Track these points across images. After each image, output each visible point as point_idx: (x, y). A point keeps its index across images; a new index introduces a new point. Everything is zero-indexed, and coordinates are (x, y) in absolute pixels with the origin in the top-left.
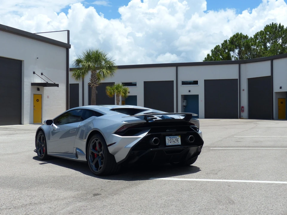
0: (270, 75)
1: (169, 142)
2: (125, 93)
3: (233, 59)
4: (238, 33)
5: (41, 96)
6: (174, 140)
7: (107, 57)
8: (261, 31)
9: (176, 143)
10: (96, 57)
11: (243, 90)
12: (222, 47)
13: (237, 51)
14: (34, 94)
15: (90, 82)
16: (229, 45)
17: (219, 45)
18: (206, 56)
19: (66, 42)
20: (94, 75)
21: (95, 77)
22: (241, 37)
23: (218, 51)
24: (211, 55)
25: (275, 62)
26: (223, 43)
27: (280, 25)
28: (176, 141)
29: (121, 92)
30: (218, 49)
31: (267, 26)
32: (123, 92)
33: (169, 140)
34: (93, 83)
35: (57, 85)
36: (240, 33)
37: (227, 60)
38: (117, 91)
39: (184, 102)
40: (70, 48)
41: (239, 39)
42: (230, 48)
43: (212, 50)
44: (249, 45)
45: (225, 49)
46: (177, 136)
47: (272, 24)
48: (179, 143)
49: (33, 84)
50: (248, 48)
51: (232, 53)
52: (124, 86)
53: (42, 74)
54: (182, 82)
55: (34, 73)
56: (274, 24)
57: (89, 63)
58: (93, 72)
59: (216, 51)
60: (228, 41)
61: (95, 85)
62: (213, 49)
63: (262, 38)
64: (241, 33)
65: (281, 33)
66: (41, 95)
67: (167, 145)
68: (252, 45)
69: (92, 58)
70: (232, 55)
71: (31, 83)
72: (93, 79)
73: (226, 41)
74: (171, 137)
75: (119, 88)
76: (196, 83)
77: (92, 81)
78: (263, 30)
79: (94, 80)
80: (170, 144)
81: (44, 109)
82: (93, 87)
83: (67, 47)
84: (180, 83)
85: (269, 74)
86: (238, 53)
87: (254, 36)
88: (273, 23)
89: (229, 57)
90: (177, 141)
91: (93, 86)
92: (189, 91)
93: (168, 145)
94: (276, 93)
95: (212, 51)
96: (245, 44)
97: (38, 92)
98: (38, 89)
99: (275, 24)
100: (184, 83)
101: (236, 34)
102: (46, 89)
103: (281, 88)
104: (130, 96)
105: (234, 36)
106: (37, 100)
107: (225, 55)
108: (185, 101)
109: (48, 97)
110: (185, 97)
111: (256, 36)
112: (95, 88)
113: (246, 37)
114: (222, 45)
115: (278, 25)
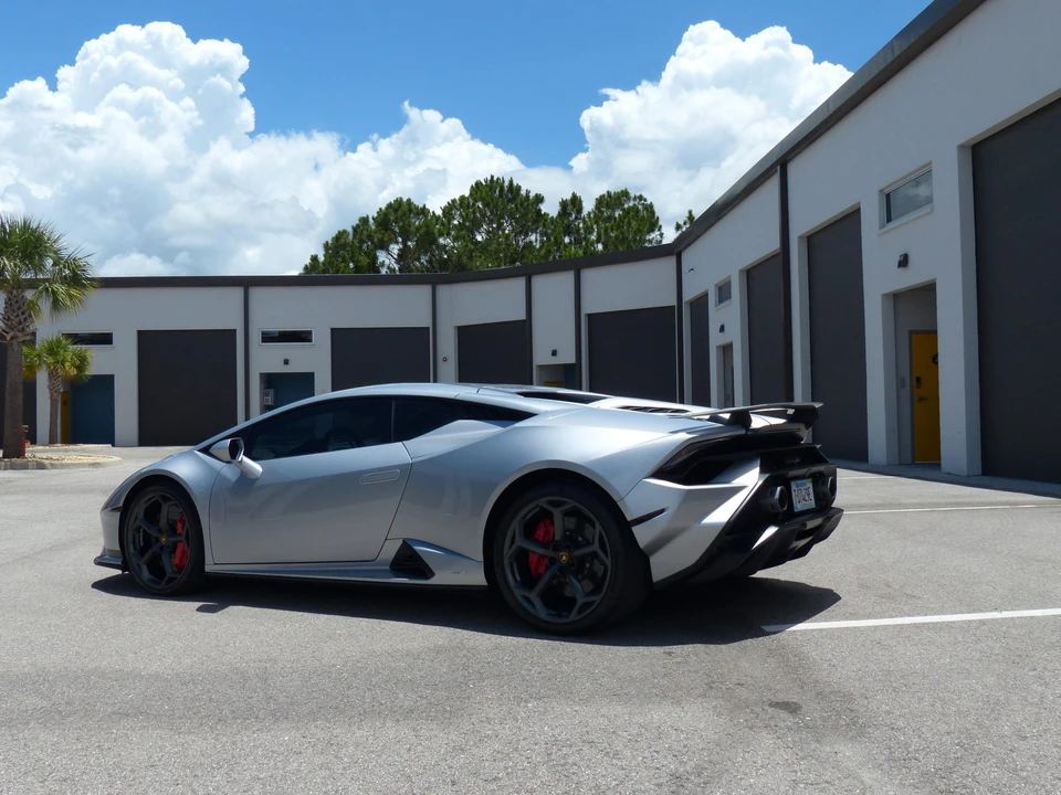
0: (524, 318)
1: (797, 500)
2: (80, 368)
3: (384, 271)
4: (401, 199)
6: (804, 493)
7: (62, 243)
8: (462, 198)
9: (809, 504)
10: (26, 243)
11: (445, 360)
12: (354, 236)
13: (395, 249)
16: (375, 232)
17: (345, 231)
18: (308, 261)
20: (17, 302)
21: (19, 308)
22: (410, 211)
23: (344, 246)
24: (321, 258)
25: (538, 281)
26: (358, 225)
27: (511, 182)
28: (807, 497)
29: (67, 364)
30: (343, 240)
31: (477, 184)
32: (73, 365)
33: (797, 493)
34: (12, 329)
36: (405, 200)
37: (368, 274)
38: (50, 360)
39: (267, 394)
41: (404, 215)
42: (381, 240)
43: (327, 243)
44: (433, 233)
45: (362, 242)
47: (489, 178)
48: (812, 502)
50: (428, 240)
51: (382, 256)
52: (75, 344)
54: (263, 333)
56: (495, 179)
58: (15, 292)
59: (338, 246)
60: (371, 221)
61: (20, 334)
62: (330, 242)
63: (465, 218)
64: (409, 200)
65: (516, 205)
67: (795, 510)
68: (441, 235)
69: (13, 245)
70: (381, 259)
72: (12, 317)
73: (364, 221)
75: (62, 352)
76: (301, 337)
77: (9, 323)
78: (467, 194)
79: (17, 320)
80: (799, 508)
84: (255, 337)
85: (522, 316)
86: (398, 255)
87: (444, 211)
88: (492, 177)
89: (374, 266)
90: (809, 494)
91: (12, 338)
92: (286, 362)
93: (797, 510)
94: (541, 367)
95: (326, 246)
96: (422, 231)
99: (498, 179)
100: (268, 338)
101: (396, 201)
103: (554, 353)
104: (95, 377)
105: (390, 206)
107: (364, 261)
108: (271, 391)
110: (270, 380)
111: (449, 210)
113: (424, 211)
114: (355, 229)
115: (506, 184)
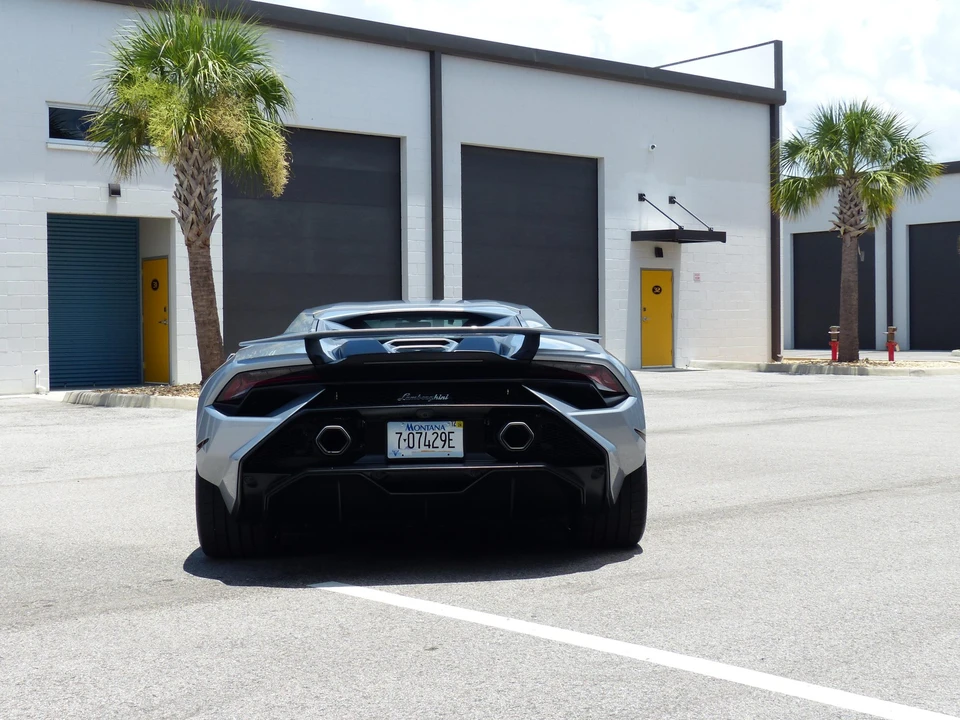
1: (404, 445)
5: (671, 275)
6: (431, 437)
9: (441, 452)
14: (642, 269)
15: (837, 220)
19: (770, 84)
20: (850, 194)
21: (851, 201)
28: (439, 443)
33: (405, 436)
34: (845, 223)
35: (721, 237)
40: (783, 104)
46: (445, 423)
48: (458, 450)
49: (637, 236)
53: (672, 200)
55: (642, 198)
57: (821, 150)
58: (847, 183)
61: (852, 229)
66: (671, 270)
67: (391, 456)
71: (632, 233)
72: (845, 211)
74: (414, 424)
77: (841, 217)
79: (849, 213)
80: (407, 454)
81: (679, 320)
82: (847, 237)
83: (772, 100)
90: (447, 440)
91: (845, 233)
93: (398, 456)
97: (658, 263)
98: (659, 253)
102: (689, 249)
106: (654, 290)
109: (697, 278)
112: (855, 240)
